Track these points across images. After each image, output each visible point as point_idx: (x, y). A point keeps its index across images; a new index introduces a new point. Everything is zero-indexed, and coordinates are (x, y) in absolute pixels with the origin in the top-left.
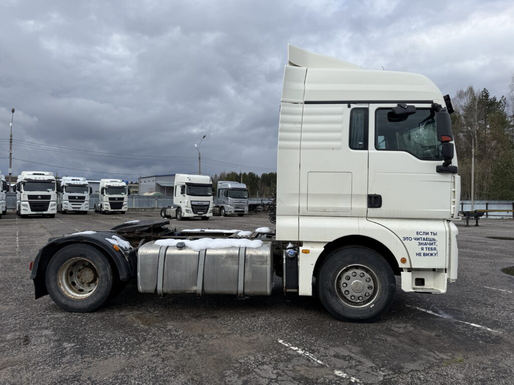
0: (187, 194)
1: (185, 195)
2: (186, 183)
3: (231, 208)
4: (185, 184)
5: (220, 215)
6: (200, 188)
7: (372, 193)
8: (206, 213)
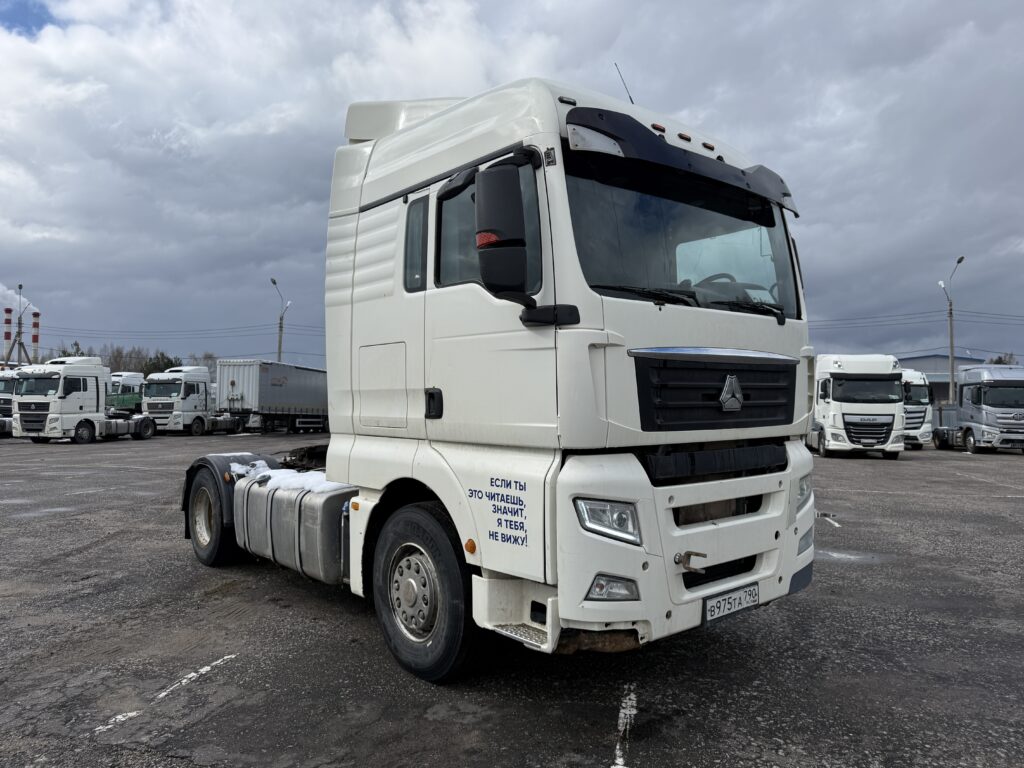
0: (834, 399)
1: (830, 400)
2: (832, 375)
3: (989, 433)
4: (828, 376)
5: (963, 448)
6: (868, 383)
7: (429, 386)
8: (884, 442)
